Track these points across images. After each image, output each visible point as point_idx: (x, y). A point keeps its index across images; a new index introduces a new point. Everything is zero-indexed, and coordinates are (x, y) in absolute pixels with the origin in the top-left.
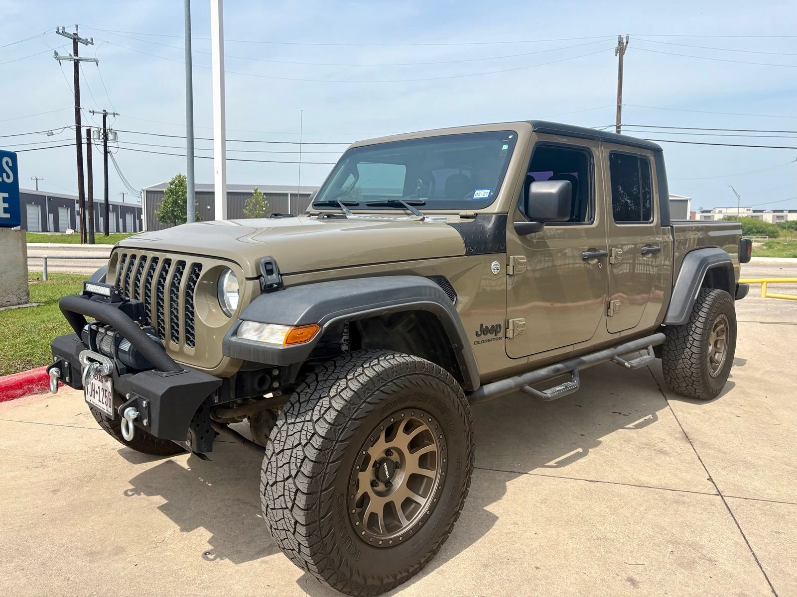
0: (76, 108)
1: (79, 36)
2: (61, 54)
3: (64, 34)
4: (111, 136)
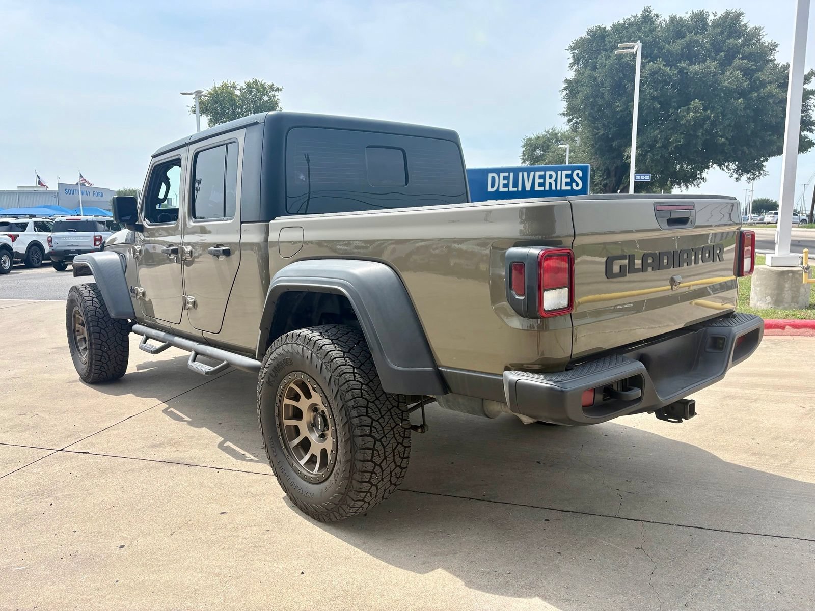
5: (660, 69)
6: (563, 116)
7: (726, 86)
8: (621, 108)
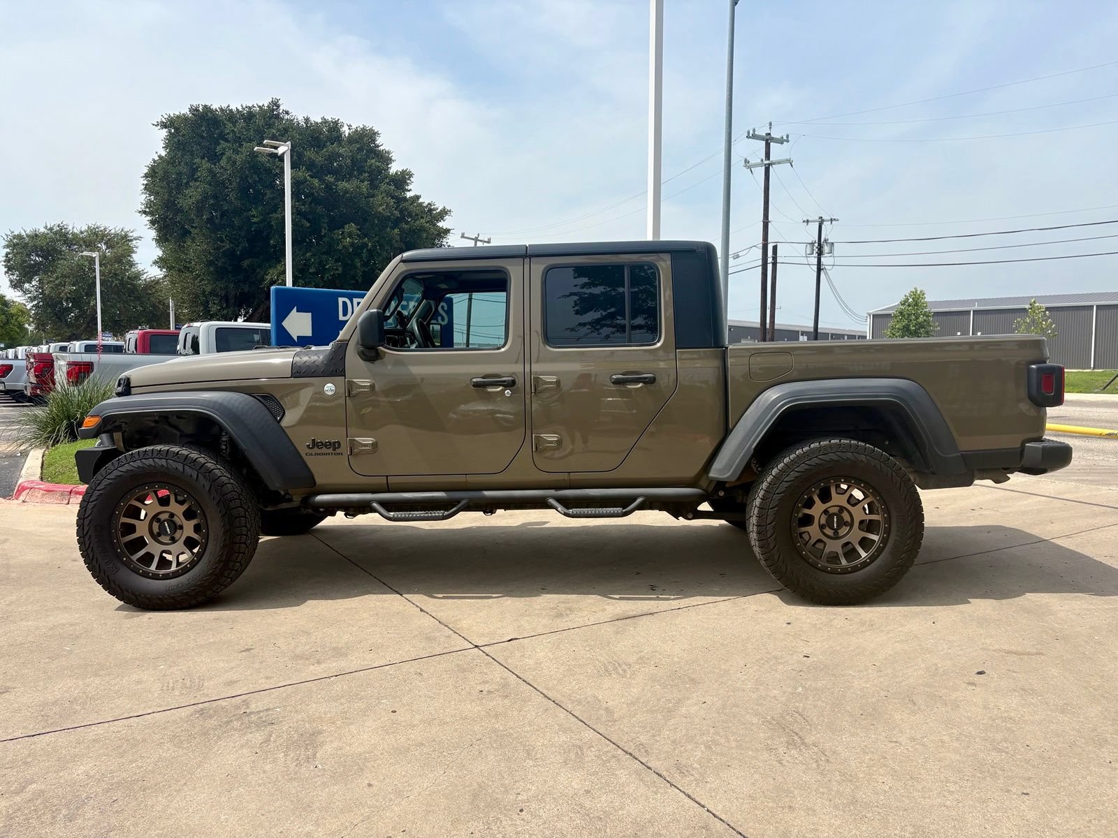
0: (764, 222)
1: (773, 135)
2: (752, 162)
3: (755, 137)
4: (826, 249)
5: (306, 180)
6: (144, 215)
7: (380, 212)
8: (258, 219)
